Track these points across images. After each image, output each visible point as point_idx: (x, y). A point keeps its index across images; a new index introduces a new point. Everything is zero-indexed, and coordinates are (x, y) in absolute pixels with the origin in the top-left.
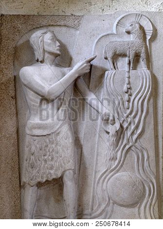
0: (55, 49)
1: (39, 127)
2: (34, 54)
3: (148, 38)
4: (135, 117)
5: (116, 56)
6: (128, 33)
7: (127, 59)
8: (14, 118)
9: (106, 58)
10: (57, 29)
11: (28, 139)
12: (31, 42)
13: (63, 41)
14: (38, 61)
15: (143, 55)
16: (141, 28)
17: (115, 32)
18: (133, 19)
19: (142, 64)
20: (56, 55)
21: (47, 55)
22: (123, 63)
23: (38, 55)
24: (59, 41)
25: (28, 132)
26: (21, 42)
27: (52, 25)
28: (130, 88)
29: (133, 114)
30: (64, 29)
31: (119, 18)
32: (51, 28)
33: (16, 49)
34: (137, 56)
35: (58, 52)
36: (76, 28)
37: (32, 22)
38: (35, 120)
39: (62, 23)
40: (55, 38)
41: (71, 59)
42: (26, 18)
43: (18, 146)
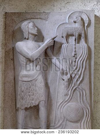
0: (35, 32)
1: (26, 76)
2: (23, 35)
3: (86, 25)
4: (78, 71)
5: (68, 36)
6: (75, 22)
7: (74, 38)
8: (13, 71)
9: (63, 37)
10: (35, 20)
11: (20, 83)
12: (22, 28)
13: (39, 27)
14: (25, 38)
15: (83, 35)
16: (82, 19)
17: (67, 22)
18: (77, 14)
19: (83, 40)
20: (35, 35)
21: (30, 35)
22: (72, 40)
23: (26, 35)
24: (37, 28)
25: (20, 79)
26: (16, 28)
27: (33, 18)
28: (76, 54)
29: (78, 69)
30: (39, 20)
31: (70, 14)
32: (32, 20)
33: (14, 32)
34: (80, 36)
35: (36, 34)
36: (46, 19)
37: (22, 16)
38: (24, 72)
39: (39, 17)
40: (35, 26)
41: (43, 37)
42: (19, 14)
43: (15, 87)
